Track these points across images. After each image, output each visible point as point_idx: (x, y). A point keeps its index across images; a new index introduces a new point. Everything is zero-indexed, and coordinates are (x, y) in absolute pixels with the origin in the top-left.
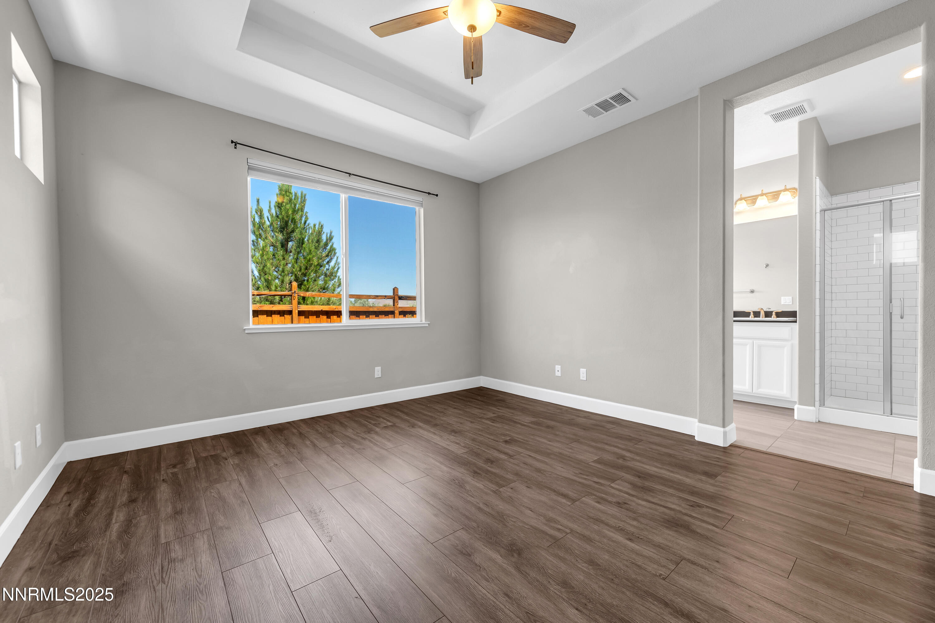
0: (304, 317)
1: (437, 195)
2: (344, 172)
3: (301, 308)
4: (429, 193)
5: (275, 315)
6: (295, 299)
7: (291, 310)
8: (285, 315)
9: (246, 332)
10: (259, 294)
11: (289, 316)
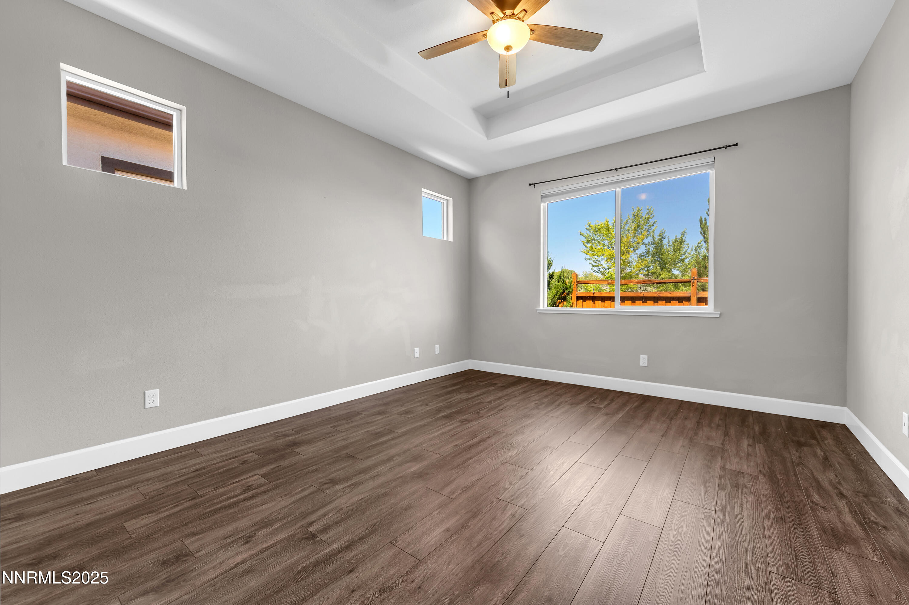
0: (705, 303)
1: (737, 145)
2: (607, 171)
3: (699, 294)
4: (727, 147)
5: (673, 301)
6: (694, 285)
7: (689, 296)
8: (683, 302)
9: (538, 312)
10: (659, 282)
11: (688, 302)
